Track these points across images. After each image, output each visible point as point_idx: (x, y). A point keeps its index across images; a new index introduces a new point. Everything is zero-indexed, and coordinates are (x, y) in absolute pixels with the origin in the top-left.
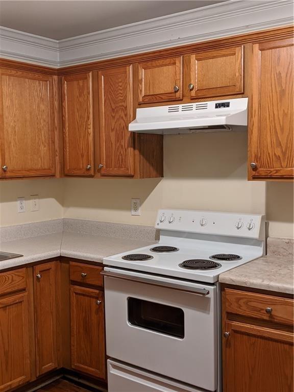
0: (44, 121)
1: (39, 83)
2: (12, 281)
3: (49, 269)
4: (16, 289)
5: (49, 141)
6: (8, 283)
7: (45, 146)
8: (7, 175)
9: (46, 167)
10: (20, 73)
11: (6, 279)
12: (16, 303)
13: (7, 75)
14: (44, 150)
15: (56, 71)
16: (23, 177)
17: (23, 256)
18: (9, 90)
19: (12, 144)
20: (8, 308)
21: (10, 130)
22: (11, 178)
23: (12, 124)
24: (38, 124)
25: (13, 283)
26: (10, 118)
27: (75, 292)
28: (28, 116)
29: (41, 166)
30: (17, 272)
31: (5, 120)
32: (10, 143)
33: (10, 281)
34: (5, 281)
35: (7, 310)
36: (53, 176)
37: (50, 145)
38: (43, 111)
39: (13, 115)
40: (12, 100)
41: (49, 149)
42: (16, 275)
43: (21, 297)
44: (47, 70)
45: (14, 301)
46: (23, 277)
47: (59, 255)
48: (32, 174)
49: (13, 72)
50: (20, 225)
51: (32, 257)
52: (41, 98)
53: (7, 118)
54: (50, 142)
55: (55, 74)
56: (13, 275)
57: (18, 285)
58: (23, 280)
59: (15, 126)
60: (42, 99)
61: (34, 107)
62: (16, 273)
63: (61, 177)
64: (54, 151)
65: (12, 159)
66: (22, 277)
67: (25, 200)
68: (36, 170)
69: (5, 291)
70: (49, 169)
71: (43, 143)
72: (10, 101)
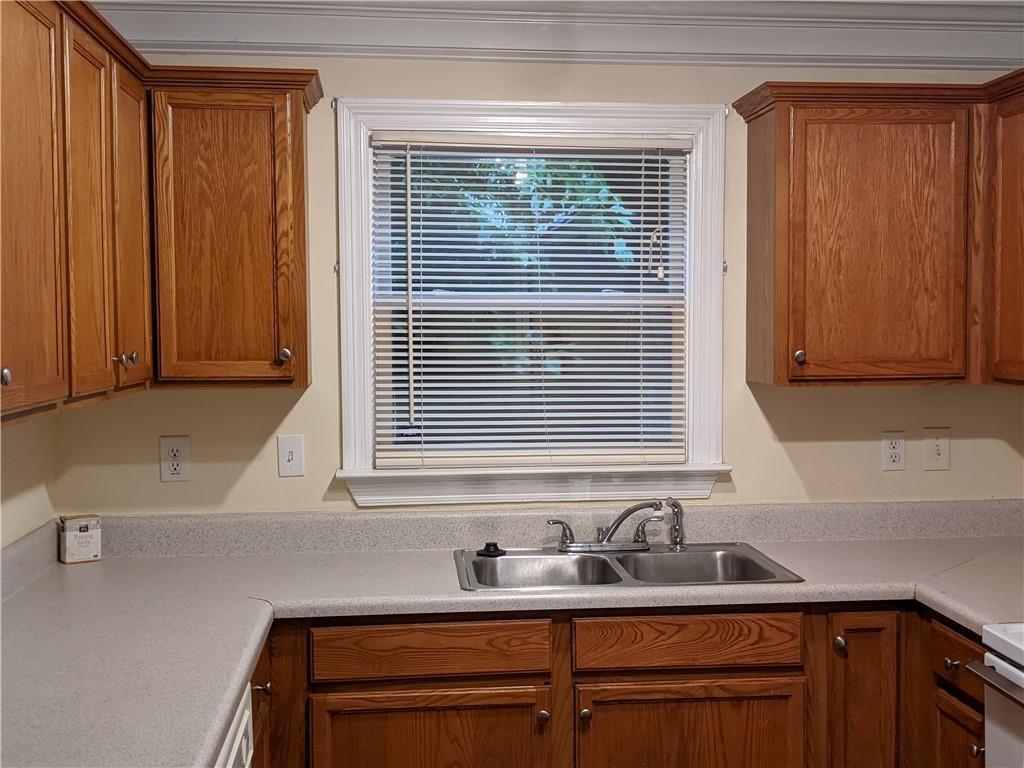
0: (935, 229)
1: (924, 131)
2: (761, 638)
3: (879, 630)
4: (771, 660)
5: (947, 283)
6: (747, 642)
7: (933, 298)
8: (809, 373)
9: (934, 353)
10: (859, 112)
11: (741, 629)
12: (769, 698)
13: (821, 121)
14: (928, 308)
15: (979, 93)
16: (860, 380)
17: (803, 581)
18: (828, 158)
19: (829, 295)
20: (745, 703)
21: (823, 261)
22: (824, 381)
23: (830, 244)
24: (912, 238)
25: (762, 644)
26: (825, 229)
27: (940, 709)
28: (881, 222)
29: (918, 351)
30: (775, 619)
31: (811, 236)
32: (823, 292)
33: (754, 637)
34: (740, 634)
35: (744, 710)
36: (960, 378)
37: (952, 293)
38: (933, 203)
39: (837, 220)
40: (833, 185)
41: (948, 307)
42: (771, 626)
43: (784, 685)
44: (947, 92)
45: (760, 691)
46: (794, 636)
47: (910, 597)
48: (884, 371)
49: (840, 112)
50: (884, 504)
51: (822, 590)
52: (928, 168)
53: (816, 230)
54: (952, 285)
55: (979, 101)
56: (763, 625)
57: (779, 653)
58: (792, 644)
59: (841, 248)
60: (930, 173)
61: (904, 196)
62: (771, 622)
63: (984, 382)
64: (966, 310)
65: (825, 333)
66: (790, 633)
67: (907, 438)
68: (899, 362)
69: (739, 661)
70: (945, 359)
71: (926, 289)
72: (826, 187)
